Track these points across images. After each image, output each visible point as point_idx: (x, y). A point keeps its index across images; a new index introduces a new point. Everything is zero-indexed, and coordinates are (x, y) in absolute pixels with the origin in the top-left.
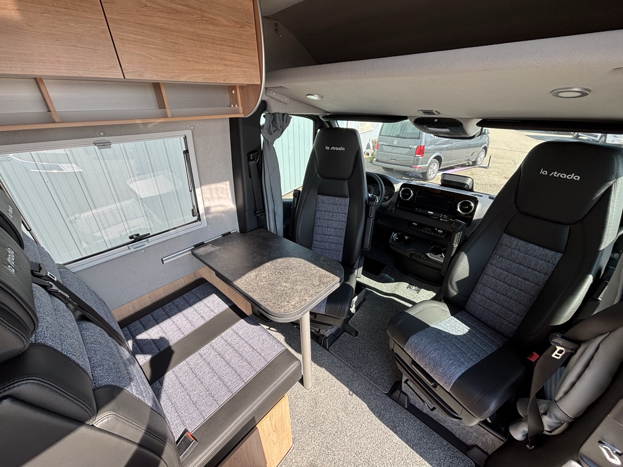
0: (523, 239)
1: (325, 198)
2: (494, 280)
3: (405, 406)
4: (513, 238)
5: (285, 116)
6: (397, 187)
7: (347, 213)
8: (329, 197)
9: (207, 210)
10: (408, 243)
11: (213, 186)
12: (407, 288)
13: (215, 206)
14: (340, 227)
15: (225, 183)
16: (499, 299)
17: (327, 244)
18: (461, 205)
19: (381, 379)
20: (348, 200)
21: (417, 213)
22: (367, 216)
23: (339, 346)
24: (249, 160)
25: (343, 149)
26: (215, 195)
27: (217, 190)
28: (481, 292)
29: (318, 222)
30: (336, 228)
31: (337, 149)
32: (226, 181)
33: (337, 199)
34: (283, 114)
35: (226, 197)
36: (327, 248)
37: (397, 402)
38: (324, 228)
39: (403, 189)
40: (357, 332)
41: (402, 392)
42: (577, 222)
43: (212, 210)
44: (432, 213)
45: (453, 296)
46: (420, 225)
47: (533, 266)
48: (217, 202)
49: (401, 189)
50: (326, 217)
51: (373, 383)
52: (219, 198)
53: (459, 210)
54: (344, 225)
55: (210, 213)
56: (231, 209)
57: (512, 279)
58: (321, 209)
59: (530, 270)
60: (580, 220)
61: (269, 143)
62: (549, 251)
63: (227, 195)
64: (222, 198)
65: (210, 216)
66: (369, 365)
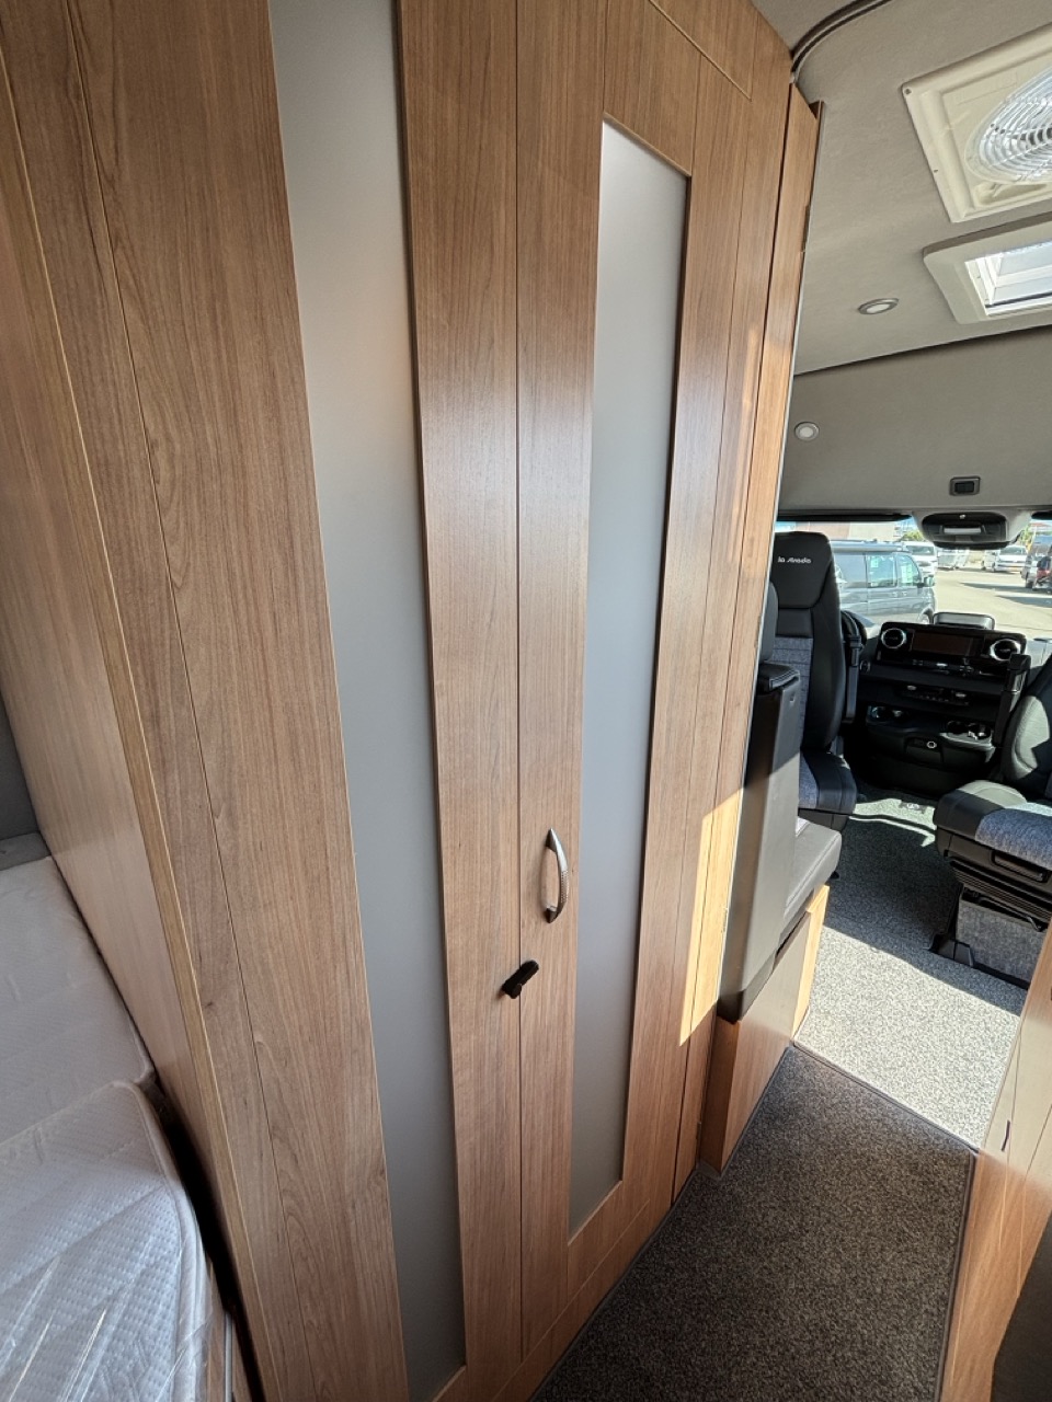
3: (969, 963)
6: (872, 632)
10: (902, 722)
12: (901, 806)
18: (996, 647)
20: (810, 641)
21: (917, 668)
22: (849, 664)
25: (809, 561)
31: (798, 561)
37: (953, 959)
39: (884, 633)
41: (957, 942)
44: (944, 665)
45: (1022, 776)
46: (921, 688)
49: (881, 634)
51: (898, 937)
53: (993, 654)
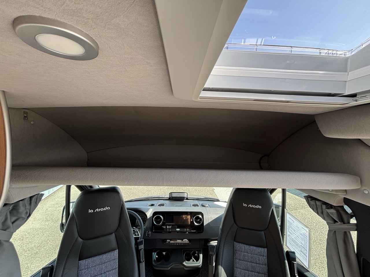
0: (246, 244)
5: (34, 197)
7: (117, 267)
33: (104, 256)
34: (31, 197)
42: (266, 229)
47: (258, 261)
60: (267, 228)
62: (260, 248)
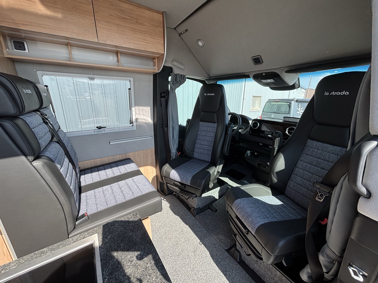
0: (320, 141)
1: (203, 123)
2: (302, 171)
3: (237, 260)
4: (314, 141)
5: (183, 76)
7: (215, 132)
8: (206, 123)
9: (137, 119)
10: (256, 157)
11: (141, 108)
13: (141, 119)
14: (210, 140)
15: (147, 107)
16: (306, 184)
17: (202, 150)
18: (289, 130)
19: (225, 240)
20: (216, 124)
21: (262, 137)
22: (226, 133)
23: (203, 216)
24: (161, 97)
25: (214, 94)
26: (142, 113)
27: (143, 110)
28: (294, 180)
29: (199, 137)
30: (208, 141)
31: (210, 94)
32: (148, 106)
33: (210, 124)
34: (182, 75)
35: (147, 115)
36: (202, 153)
37: (232, 257)
38: (201, 141)
40: (217, 210)
41: (236, 249)
43: (139, 120)
44: (271, 136)
45: (275, 183)
46: (264, 145)
47: (327, 159)
48: (142, 117)
49: (252, 123)
50: (203, 134)
51: (218, 241)
52: (143, 115)
53: (287, 132)
54: (212, 139)
55: (138, 122)
56: (150, 122)
57: (314, 169)
58: (201, 130)
59: (325, 162)
61: (173, 90)
62: (337, 147)
63: (148, 114)
64: (145, 115)
65: (138, 124)
66: (219, 230)
